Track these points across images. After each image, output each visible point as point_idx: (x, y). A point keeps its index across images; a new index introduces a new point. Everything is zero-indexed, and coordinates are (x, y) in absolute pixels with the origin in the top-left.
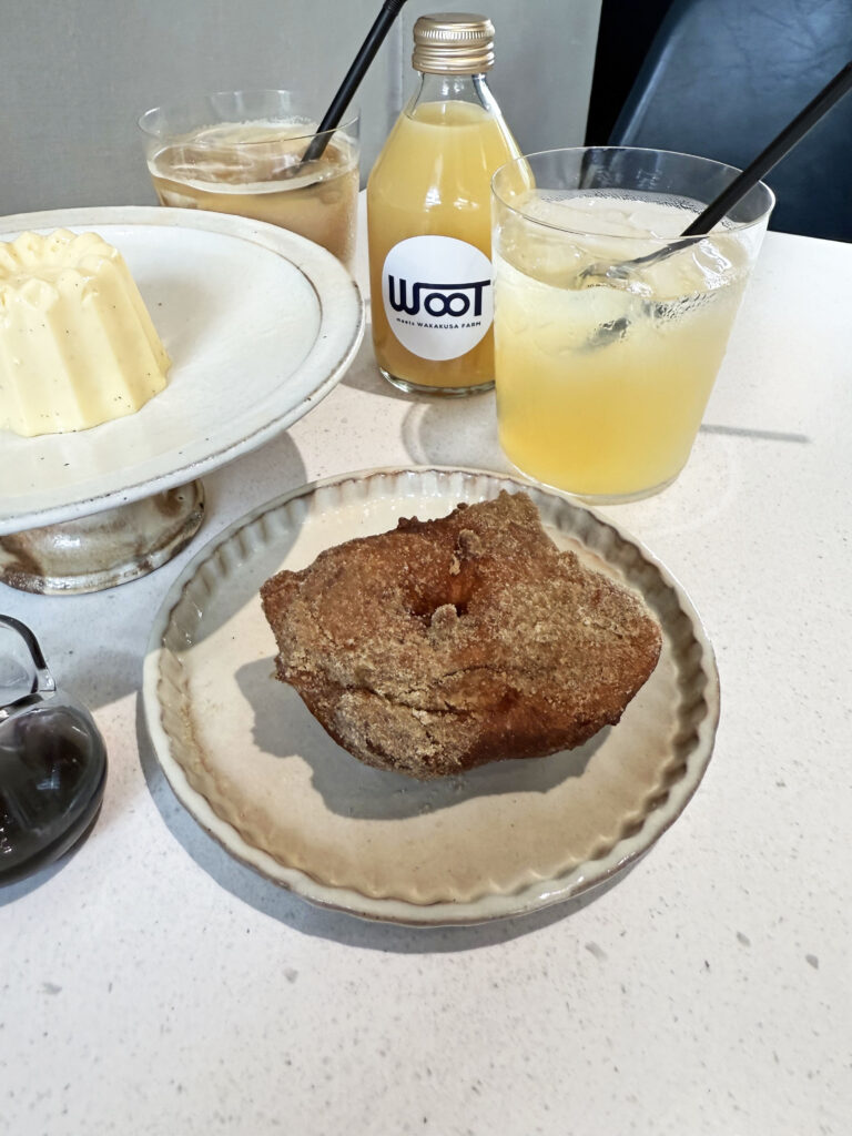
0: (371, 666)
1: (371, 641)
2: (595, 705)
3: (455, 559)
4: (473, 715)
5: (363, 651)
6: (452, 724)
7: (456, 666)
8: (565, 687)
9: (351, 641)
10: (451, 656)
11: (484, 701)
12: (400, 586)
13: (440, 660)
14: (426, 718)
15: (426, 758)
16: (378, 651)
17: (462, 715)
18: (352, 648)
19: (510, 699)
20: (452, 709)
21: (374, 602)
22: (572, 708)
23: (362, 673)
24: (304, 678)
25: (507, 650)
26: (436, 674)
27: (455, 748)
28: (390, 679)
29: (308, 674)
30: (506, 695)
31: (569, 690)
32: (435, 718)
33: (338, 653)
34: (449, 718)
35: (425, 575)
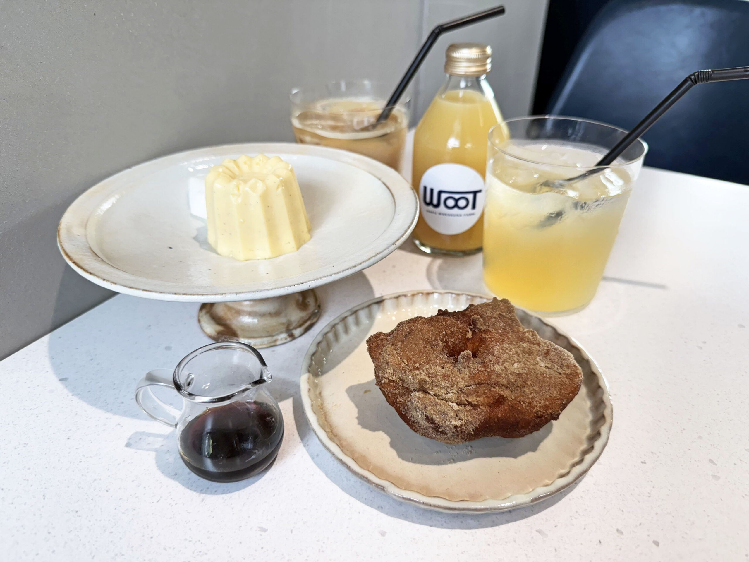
0: (427, 379)
1: (427, 366)
2: (546, 407)
3: (469, 330)
4: (481, 407)
5: (423, 371)
6: (469, 411)
7: (471, 382)
8: (530, 396)
9: (417, 365)
10: (469, 377)
11: (486, 400)
12: (441, 341)
13: (462, 378)
14: (456, 407)
15: (456, 427)
16: (431, 371)
17: (475, 407)
18: (417, 369)
19: (500, 400)
20: (469, 403)
21: (429, 347)
22: (533, 408)
23: (422, 382)
24: (392, 384)
25: (498, 375)
26: (462, 385)
27: (471, 423)
28: (437, 386)
29: (394, 381)
30: (498, 399)
31: (532, 398)
32: (460, 407)
33: (411, 371)
34: (468, 408)
35: (454, 337)
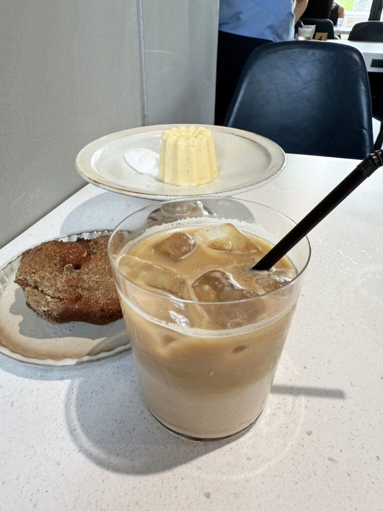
0: (38, 280)
1: (41, 272)
3: (86, 252)
4: (64, 300)
5: (37, 275)
6: (57, 302)
7: (65, 284)
8: (98, 296)
9: (34, 271)
10: (65, 281)
11: (70, 296)
13: (61, 282)
14: (49, 299)
15: (44, 311)
16: (42, 275)
17: (61, 300)
18: (34, 273)
19: (79, 298)
20: (59, 298)
21: (47, 260)
22: (98, 304)
23: (36, 282)
24: (19, 281)
25: (84, 281)
26: (58, 286)
27: (56, 310)
28: (43, 285)
29: (21, 280)
30: (78, 296)
31: (99, 297)
32: (53, 300)
33: (30, 274)
34: (56, 300)
35: (73, 255)
